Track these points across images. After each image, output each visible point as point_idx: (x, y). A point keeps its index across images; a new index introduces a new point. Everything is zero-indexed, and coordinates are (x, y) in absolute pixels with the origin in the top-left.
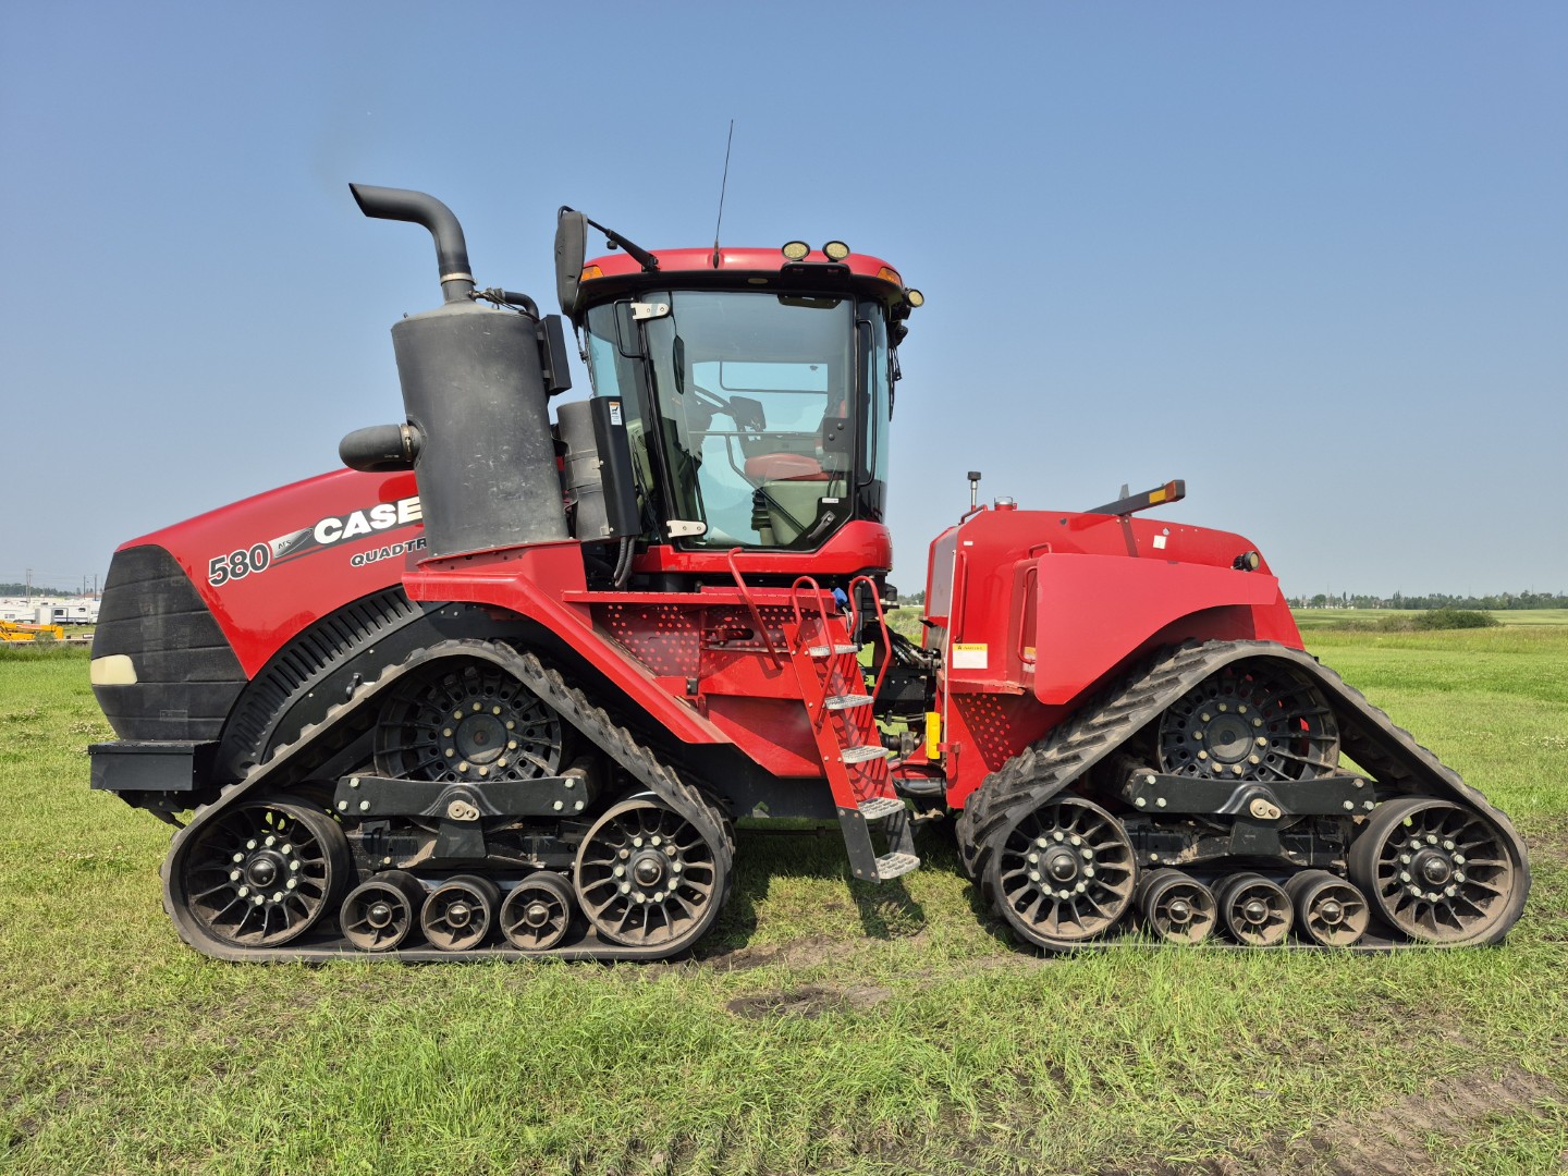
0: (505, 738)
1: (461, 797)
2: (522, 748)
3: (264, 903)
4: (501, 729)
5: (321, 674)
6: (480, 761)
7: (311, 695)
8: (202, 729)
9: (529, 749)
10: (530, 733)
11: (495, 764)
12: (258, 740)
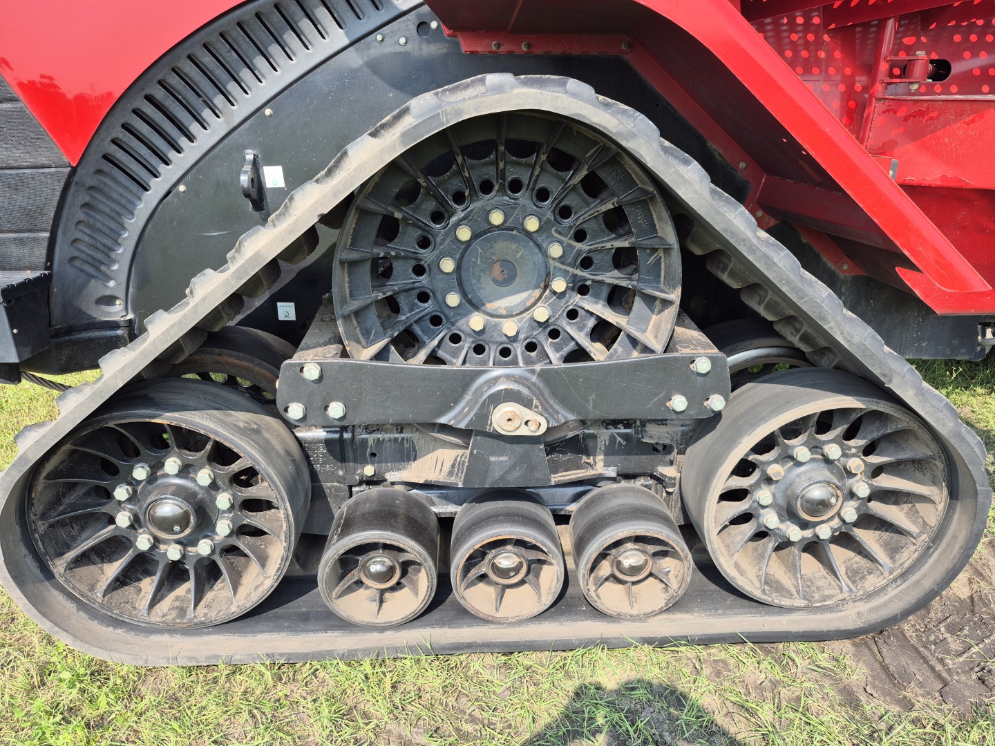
0: (543, 273)
1: (509, 396)
2: (573, 289)
3: (184, 556)
4: (538, 257)
5: (190, 153)
6: (504, 313)
7: (182, 188)
8: (15, 251)
9: (583, 290)
10: (586, 263)
11: (526, 316)
12: (114, 261)
